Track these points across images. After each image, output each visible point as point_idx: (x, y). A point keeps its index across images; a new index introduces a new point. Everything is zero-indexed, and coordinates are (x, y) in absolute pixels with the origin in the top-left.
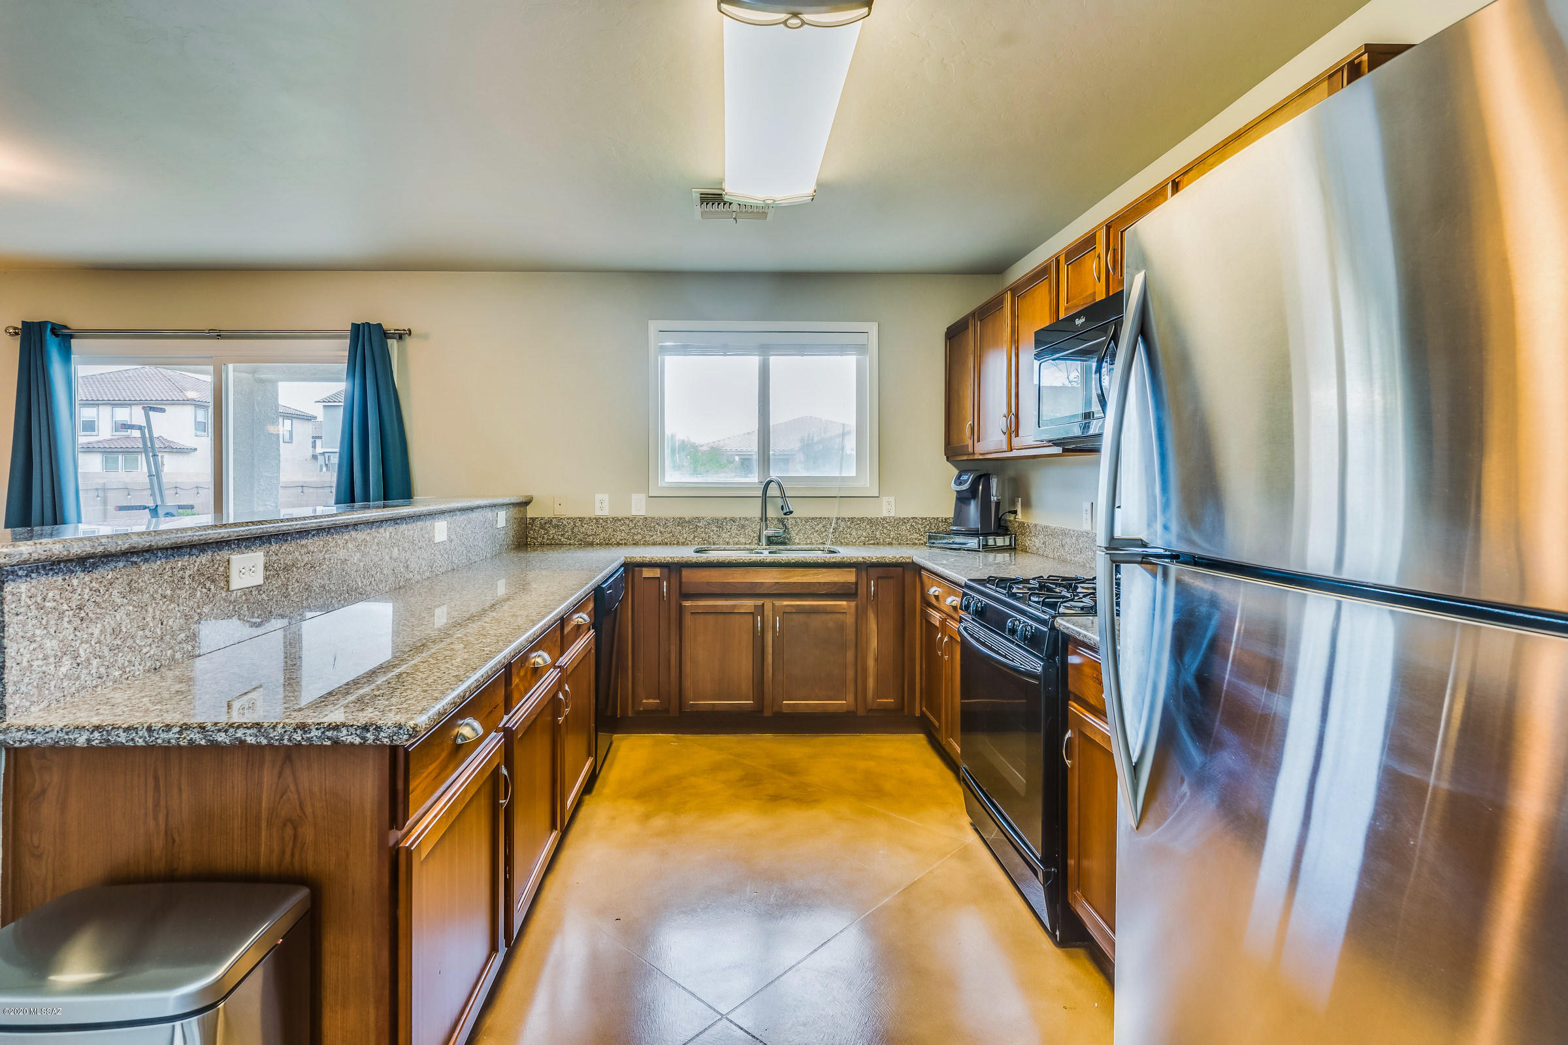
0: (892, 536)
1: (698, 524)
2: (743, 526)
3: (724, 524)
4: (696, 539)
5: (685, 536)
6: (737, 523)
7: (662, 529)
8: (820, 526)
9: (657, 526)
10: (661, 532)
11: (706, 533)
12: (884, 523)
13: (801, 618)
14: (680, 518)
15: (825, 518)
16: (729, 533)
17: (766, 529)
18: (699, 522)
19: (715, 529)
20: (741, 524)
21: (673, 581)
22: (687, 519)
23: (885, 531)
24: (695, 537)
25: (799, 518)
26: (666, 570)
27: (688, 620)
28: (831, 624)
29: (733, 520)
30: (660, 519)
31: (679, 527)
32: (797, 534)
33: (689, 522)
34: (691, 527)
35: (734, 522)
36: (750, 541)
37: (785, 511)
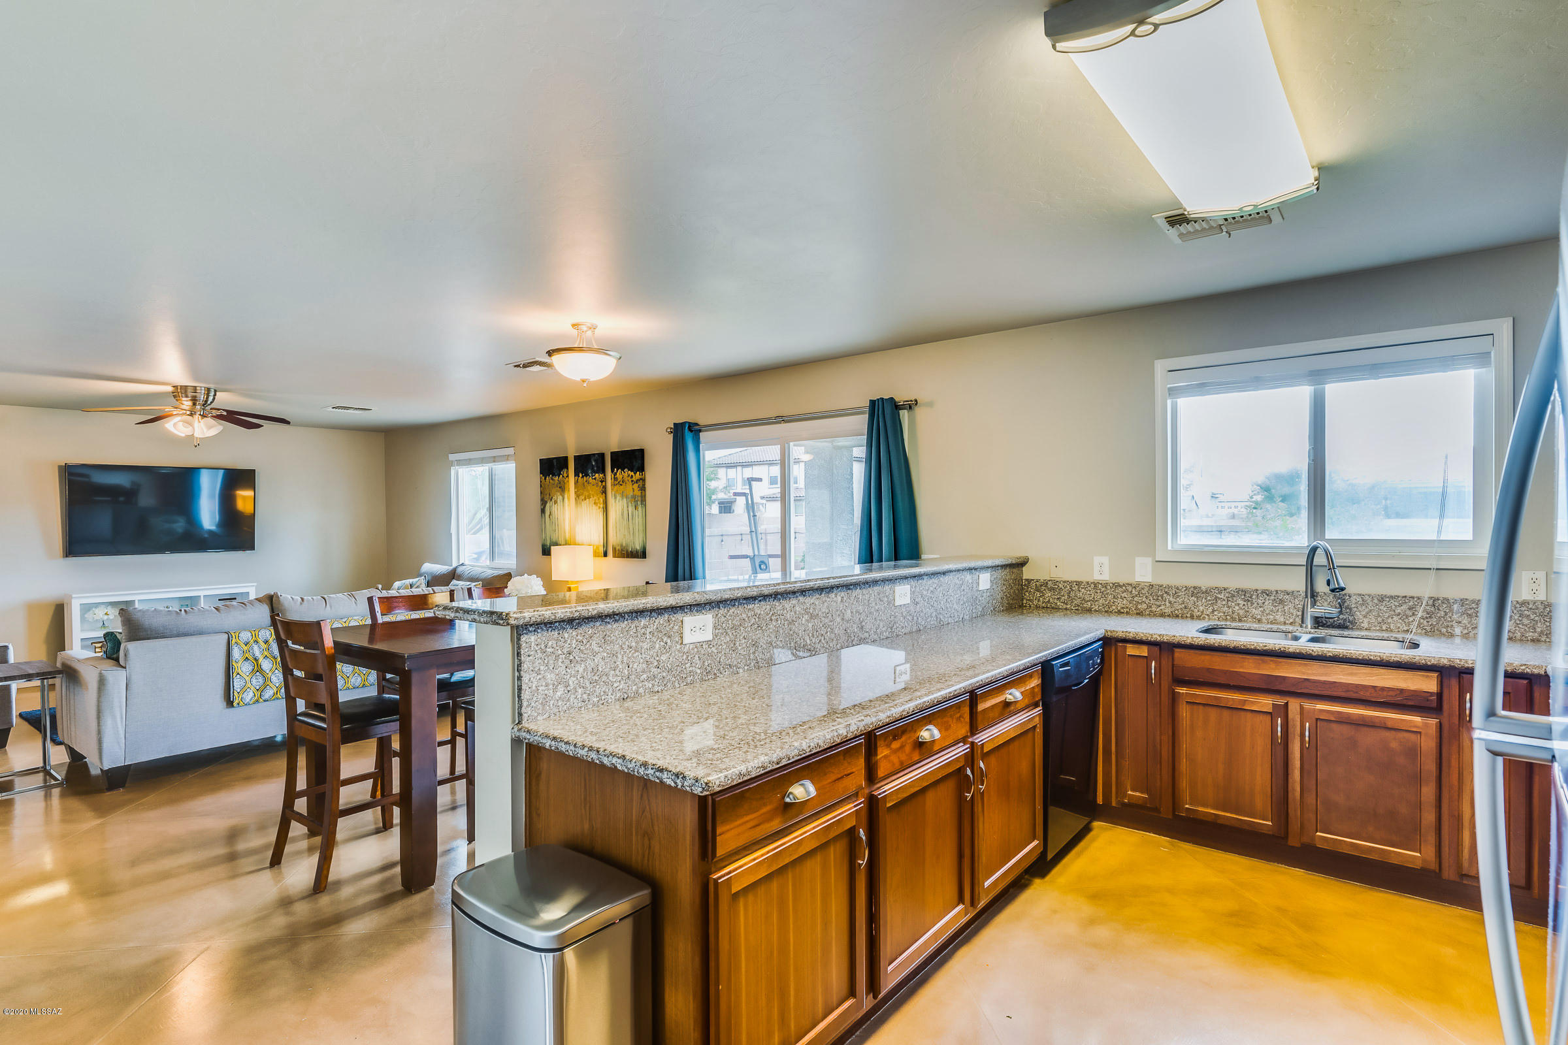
0: (1539, 630)
1: (1219, 596)
2: (1281, 602)
3: (1254, 597)
4: (1216, 613)
5: (1201, 608)
6: (1272, 598)
7: (1171, 599)
8: (1404, 607)
9: (1165, 595)
10: (1170, 602)
11: (1229, 607)
12: (1522, 609)
13: (1346, 730)
14: (1195, 588)
15: (1413, 598)
16: (1262, 609)
17: (1314, 604)
18: (1220, 593)
19: (1242, 603)
20: (1279, 598)
21: (1164, 662)
22: (1204, 589)
23: (1526, 621)
24: (1213, 611)
25: (1369, 595)
26: (1156, 649)
27: (1184, 712)
28: (1394, 745)
29: (1266, 593)
30: (1169, 587)
31: (1193, 598)
32: (1365, 617)
33: (1206, 592)
34: (1209, 598)
35: (1268, 595)
36: (1291, 621)
37: (1332, 587)
